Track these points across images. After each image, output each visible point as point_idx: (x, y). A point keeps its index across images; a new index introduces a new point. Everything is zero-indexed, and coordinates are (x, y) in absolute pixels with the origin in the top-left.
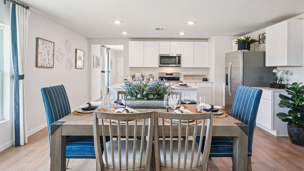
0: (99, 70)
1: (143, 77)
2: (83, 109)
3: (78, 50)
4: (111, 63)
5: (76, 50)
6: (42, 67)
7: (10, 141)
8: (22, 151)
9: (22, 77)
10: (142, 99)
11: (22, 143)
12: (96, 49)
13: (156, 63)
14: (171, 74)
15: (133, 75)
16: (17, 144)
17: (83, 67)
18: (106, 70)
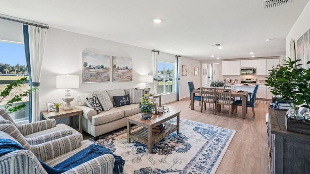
0: (207, 76)
1: (231, 80)
2: (198, 88)
3: (196, 68)
4: (214, 72)
5: (195, 68)
6: (183, 76)
7: (176, 99)
8: (179, 102)
9: (179, 79)
10: (216, 86)
11: (179, 100)
12: (205, 66)
13: (238, 73)
14: (250, 79)
15: (225, 79)
16: (178, 100)
17: (198, 75)
18: (211, 76)
